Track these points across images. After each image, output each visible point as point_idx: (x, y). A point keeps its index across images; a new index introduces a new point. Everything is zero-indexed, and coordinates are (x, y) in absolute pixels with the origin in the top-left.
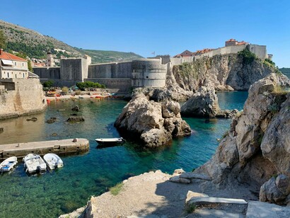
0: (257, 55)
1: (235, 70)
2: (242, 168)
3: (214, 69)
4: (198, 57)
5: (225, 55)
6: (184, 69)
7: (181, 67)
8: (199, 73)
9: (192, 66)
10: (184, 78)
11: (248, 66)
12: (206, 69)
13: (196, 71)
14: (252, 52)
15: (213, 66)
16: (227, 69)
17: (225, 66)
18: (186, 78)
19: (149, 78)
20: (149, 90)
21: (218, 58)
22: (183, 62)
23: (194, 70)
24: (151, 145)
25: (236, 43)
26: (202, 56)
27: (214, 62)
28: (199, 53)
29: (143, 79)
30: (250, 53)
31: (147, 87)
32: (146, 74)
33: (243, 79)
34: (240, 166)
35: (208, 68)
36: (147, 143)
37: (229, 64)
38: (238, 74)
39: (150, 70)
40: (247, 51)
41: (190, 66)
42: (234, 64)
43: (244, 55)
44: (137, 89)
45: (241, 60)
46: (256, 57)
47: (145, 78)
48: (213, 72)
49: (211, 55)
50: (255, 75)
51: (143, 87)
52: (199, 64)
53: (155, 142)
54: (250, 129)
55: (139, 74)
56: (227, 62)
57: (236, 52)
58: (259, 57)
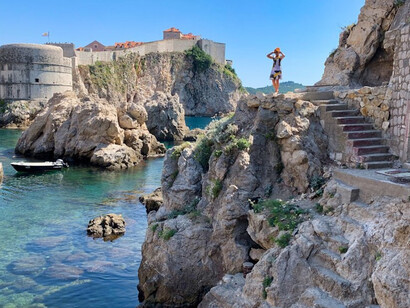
0: (214, 58)
1: (182, 81)
2: (362, 73)
3: (150, 78)
4: (120, 53)
5: (165, 55)
6: (99, 73)
7: (92, 68)
8: (125, 83)
9: (113, 70)
10: (100, 90)
11: (202, 75)
12: (136, 75)
13: (120, 79)
14: (206, 51)
15: (148, 71)
16: (169, 79)
17: (166, 73)
18: (104, 90)
19: (42, 81)
20: (41, 105)
21: (154, 58)
22: (95, 60)
23: (115, 76)
24: (118, 166)
25: (181, 35)
26: (128, 52)
27: (149, 64)
28: (120, 47)
29: (28, 84)
30: (202, 53)
31: (38, 100)
32: (34, 74)
33: (195, 98)
34: (360, 71)
35: (139, 76)
36: (110, 164)
37: (172, 70)
38: (186, 87)
39: (43, 66)
40: (198, 49)
41: (108, 69)
42: (180, 71)
43: (194, 57)
44: (16, 103)
45: (191, 66)
46: (213, 62)
47: (33, 82)
48: (146, 83)
49: (142, 51)
50: (211, 91)
51: (28, 99)
52: (124, 66)
53: (123, 162)
54: (374, 28)
55: (18, 73)
56: (168, 66)
57: (182, 51)
58: (217, 62)
